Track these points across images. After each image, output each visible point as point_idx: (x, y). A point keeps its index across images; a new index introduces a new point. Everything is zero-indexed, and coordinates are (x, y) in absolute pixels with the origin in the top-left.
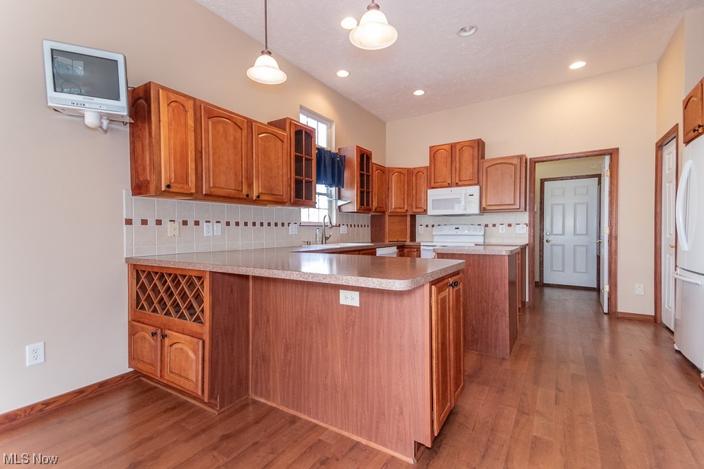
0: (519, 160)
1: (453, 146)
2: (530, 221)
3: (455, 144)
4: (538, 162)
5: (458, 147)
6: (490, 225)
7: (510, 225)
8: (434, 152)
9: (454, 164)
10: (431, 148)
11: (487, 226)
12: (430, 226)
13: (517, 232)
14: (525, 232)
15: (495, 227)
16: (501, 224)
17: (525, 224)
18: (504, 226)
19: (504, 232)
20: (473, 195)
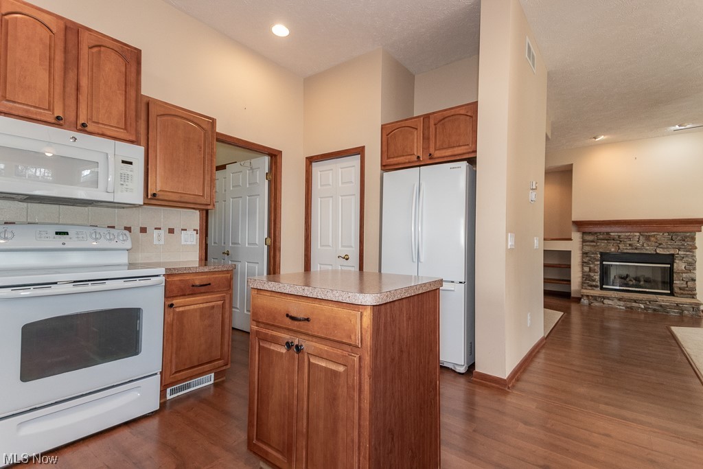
0: (210, 126)
1: (69, 27)
2: (200, 225)
5: (86, 38)
6: (136, 229)
7: (171, 231)
9: (72, 74)
13: (183, 243)
14: (194, 243)
15: (144, 234)
16: (156, 229)
17: (194, 230)
18: (162, 232)
19: (162, 242)
20: (131, 163)
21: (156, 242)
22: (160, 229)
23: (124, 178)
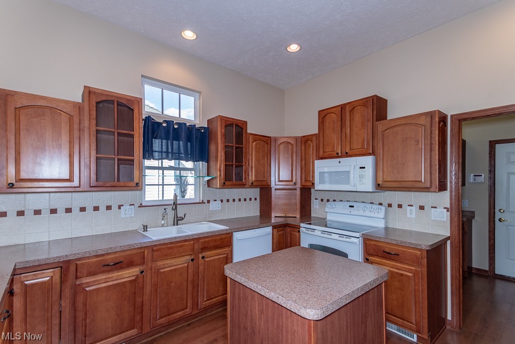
0: (429, 119)
1: (343, 107)
2: (451, 204)
3: (345, 105)
4: (465, 119)
5: (348, 108)
6: (395, 206)
7: (422, 208)
8: (323, 115)
9: (344, 130)
10: (320, 112)
11: (390, 205)
12: (325, 200)
13: (433, 218)
14: (445, 219)
15: (400, 209)
16: (409, 206)
17: (445, 208)
18: (413, 208)
19: (414, 216)
20: (364, 168)
21: (409, 215)
22: (412, 206)
23: (361, 177)
